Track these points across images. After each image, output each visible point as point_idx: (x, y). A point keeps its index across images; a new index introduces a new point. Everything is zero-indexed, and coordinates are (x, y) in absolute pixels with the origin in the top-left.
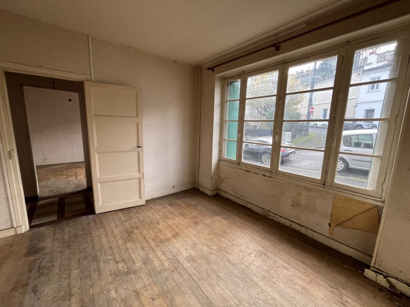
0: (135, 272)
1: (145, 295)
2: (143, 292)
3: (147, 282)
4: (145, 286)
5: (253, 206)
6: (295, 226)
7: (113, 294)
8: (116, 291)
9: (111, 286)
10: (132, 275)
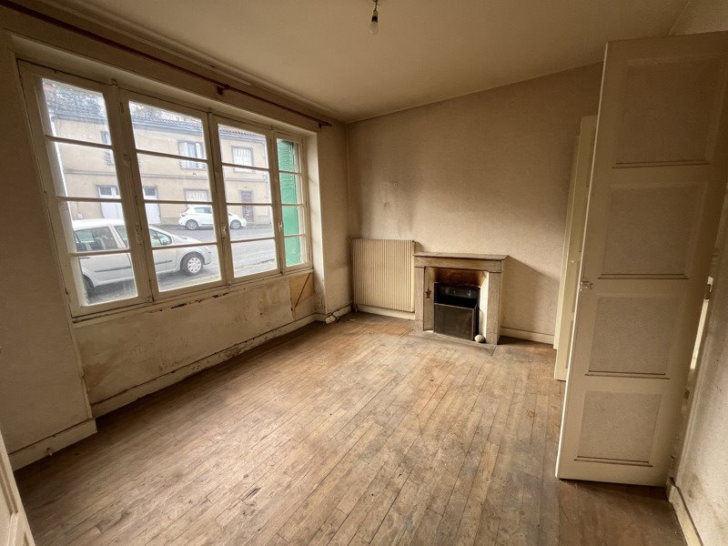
0: (400, 451)
1: (418, 424)
2: (418, 427)
3: (405, 430)
4: (410, 429)
5: (209, 359)
6: (271, 336)
7: (440, 454)
8: (434, 454)
9: (435, 464)
10: (405, 453)
